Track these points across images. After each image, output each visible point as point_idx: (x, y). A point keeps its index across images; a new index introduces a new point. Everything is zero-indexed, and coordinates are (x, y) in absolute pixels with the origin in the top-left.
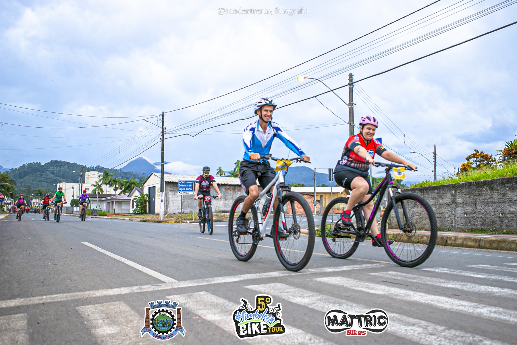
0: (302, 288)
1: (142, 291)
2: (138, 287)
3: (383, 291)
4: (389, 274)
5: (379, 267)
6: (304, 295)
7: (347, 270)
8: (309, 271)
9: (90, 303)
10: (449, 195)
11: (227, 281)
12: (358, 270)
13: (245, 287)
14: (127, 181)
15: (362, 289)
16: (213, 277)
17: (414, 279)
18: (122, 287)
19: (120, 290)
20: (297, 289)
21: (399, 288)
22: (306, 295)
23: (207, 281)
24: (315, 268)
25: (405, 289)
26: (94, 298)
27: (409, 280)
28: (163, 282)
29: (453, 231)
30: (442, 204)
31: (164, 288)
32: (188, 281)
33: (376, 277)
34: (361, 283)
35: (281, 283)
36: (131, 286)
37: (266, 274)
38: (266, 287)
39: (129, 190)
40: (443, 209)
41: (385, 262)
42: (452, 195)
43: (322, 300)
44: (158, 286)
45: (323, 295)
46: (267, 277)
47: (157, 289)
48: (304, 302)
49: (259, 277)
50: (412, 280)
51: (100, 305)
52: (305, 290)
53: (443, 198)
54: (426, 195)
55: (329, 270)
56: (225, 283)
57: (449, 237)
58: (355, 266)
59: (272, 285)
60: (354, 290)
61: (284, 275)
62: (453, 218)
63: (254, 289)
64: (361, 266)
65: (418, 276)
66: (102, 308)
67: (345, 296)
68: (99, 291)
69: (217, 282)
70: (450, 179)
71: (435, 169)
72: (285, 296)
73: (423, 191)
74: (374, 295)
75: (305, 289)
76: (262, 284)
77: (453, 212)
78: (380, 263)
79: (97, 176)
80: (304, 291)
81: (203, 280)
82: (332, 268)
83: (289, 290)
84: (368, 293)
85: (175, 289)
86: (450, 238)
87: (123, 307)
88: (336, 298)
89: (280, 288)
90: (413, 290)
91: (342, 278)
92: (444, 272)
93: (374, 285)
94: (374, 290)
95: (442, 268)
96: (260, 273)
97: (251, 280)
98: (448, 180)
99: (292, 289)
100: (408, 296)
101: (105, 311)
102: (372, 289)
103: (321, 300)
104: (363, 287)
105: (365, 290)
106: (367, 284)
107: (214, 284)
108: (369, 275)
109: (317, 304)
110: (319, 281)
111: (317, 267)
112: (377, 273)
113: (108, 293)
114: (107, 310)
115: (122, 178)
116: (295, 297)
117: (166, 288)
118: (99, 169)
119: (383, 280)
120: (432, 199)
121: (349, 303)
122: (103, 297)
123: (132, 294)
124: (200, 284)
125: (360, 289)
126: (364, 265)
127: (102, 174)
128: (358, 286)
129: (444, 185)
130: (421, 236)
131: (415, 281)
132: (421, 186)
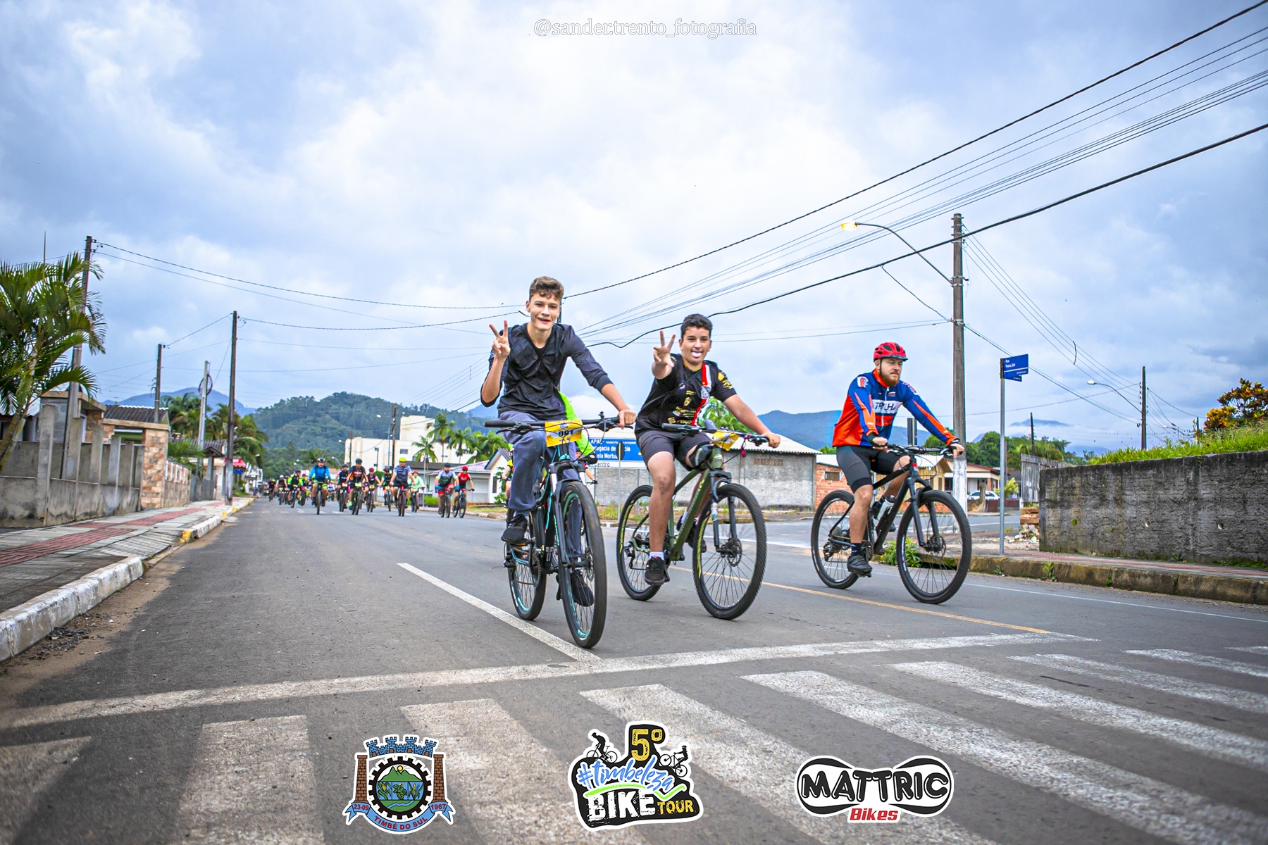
0: (865, 685)
1: (530, 677)
2: (520, 668)
3: (1048, 702)
4: (1055, 661)
5: (1030, 641)
6: (873, 702)
7: (959, 646)
8: (877, 646)
9: (427, 700)
10: (1180, 481)
11: (704, 663)
12: (984, 647)
13: (742, 677)
14: (484, 436)
15: (1000, 694)
16: (675, 652)
17: (1114, 676)
18: (488, 667)
19: (485, 672)
20: (855, 687)
21: (1083, 694)
22: (878, 703)
23: (661, 661)
24: (888, 639)
25: (1096, 698)
26: (434, 688)
27: (1101, 676)
28: (571, 659)
29: (1189, 562)
30: (1164, 502)
31: (573, 674)
32: (623, 660)
33: (1025, 665)
34: (996, 680)
35: (818, 671)
36: (505, 665)
37: (784, 649)
38: (787, 679)
39: (488, 455)
40: (1166, 512)
41: (1042, 632)
42: (1188, 483)
43: (913, 716)
44: (561, 666)
45: (914, 704)
46: (787, 656)
47: (559, 675)
48: (874, 718)
49: (771, 657)
50: (1109, 678)
51: (448, 704)
52: (873, 691)
53: (1167, 487)
54: (1128, 481)
55: (920, 645)
56: (700, 666)
57: (1183, 576)
58: (977, 638)
59: (801, 674)
60: (981, 694)
61: (823, 653)
62: (1190, 532)
63: (763, 683)
64: (988, 638)
65: (1122, 669)
66: (452, 712)
67: (963, 709)
68: (443, 673)
69: (683, 664)
70: (1183, 446)
71: (1144, 420)
72: (831, 702)
73: (1121, 471)
74: (1028, 708)
75: (873, 689)
76: (778, 672)
77: (1191, 520)
78: (1031, 632)
79: (424, 425)
80: (871, 691)
81: (653, 659)
82: (926, 640)
83: (840, 689)
84: (1013, 703)
85: (596, 675)
86: (1185, 578)
87: (493, 711)
88: (944, 713)
89: (819, 683)
90: (1115, 703)
91: (951, 664)
92: (1183, 660)
93: (1025, 685)
94: (1027, 696)
95: (1176, 651)
96: (771, 646)
97: (753, 661)
98: (1180, 449)
99: (845, 688)
100: (1105, 714)
101: (458, 719)
102: (1022, 693)
103: (911, 715)
104: (1001, 690)
105: (1005, 695)
106: (1008, 681)
107: (677, 668)
108: (1010, 661)
109: (902, 724)
110: (902, 670)
111: (893, 638)
112: (1027, 656)
113: (461, 678)
114: (462, 715)
115: (473, 431)
116: (854, 706)
117: (578, 673)
118: (427, 411)
119: (1042, 674)
120: (1142, 489)
121: (972, 725)
122: (452, 686)
123: (510, 683)
124: (647, 667)
125: (993, 693)
126: (997, 637)
127: (433, 421)
128: (989, 685)
129: (1169, 460)
130: (1117, 572)
131: (1116, 678)
132: (1116, 460)
